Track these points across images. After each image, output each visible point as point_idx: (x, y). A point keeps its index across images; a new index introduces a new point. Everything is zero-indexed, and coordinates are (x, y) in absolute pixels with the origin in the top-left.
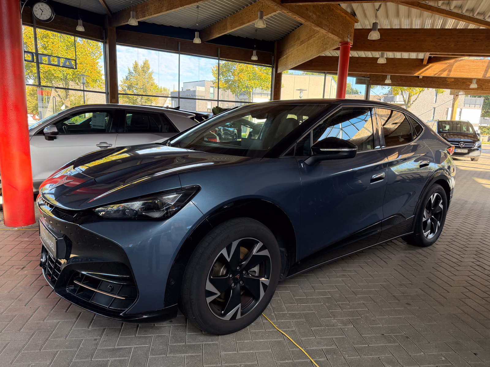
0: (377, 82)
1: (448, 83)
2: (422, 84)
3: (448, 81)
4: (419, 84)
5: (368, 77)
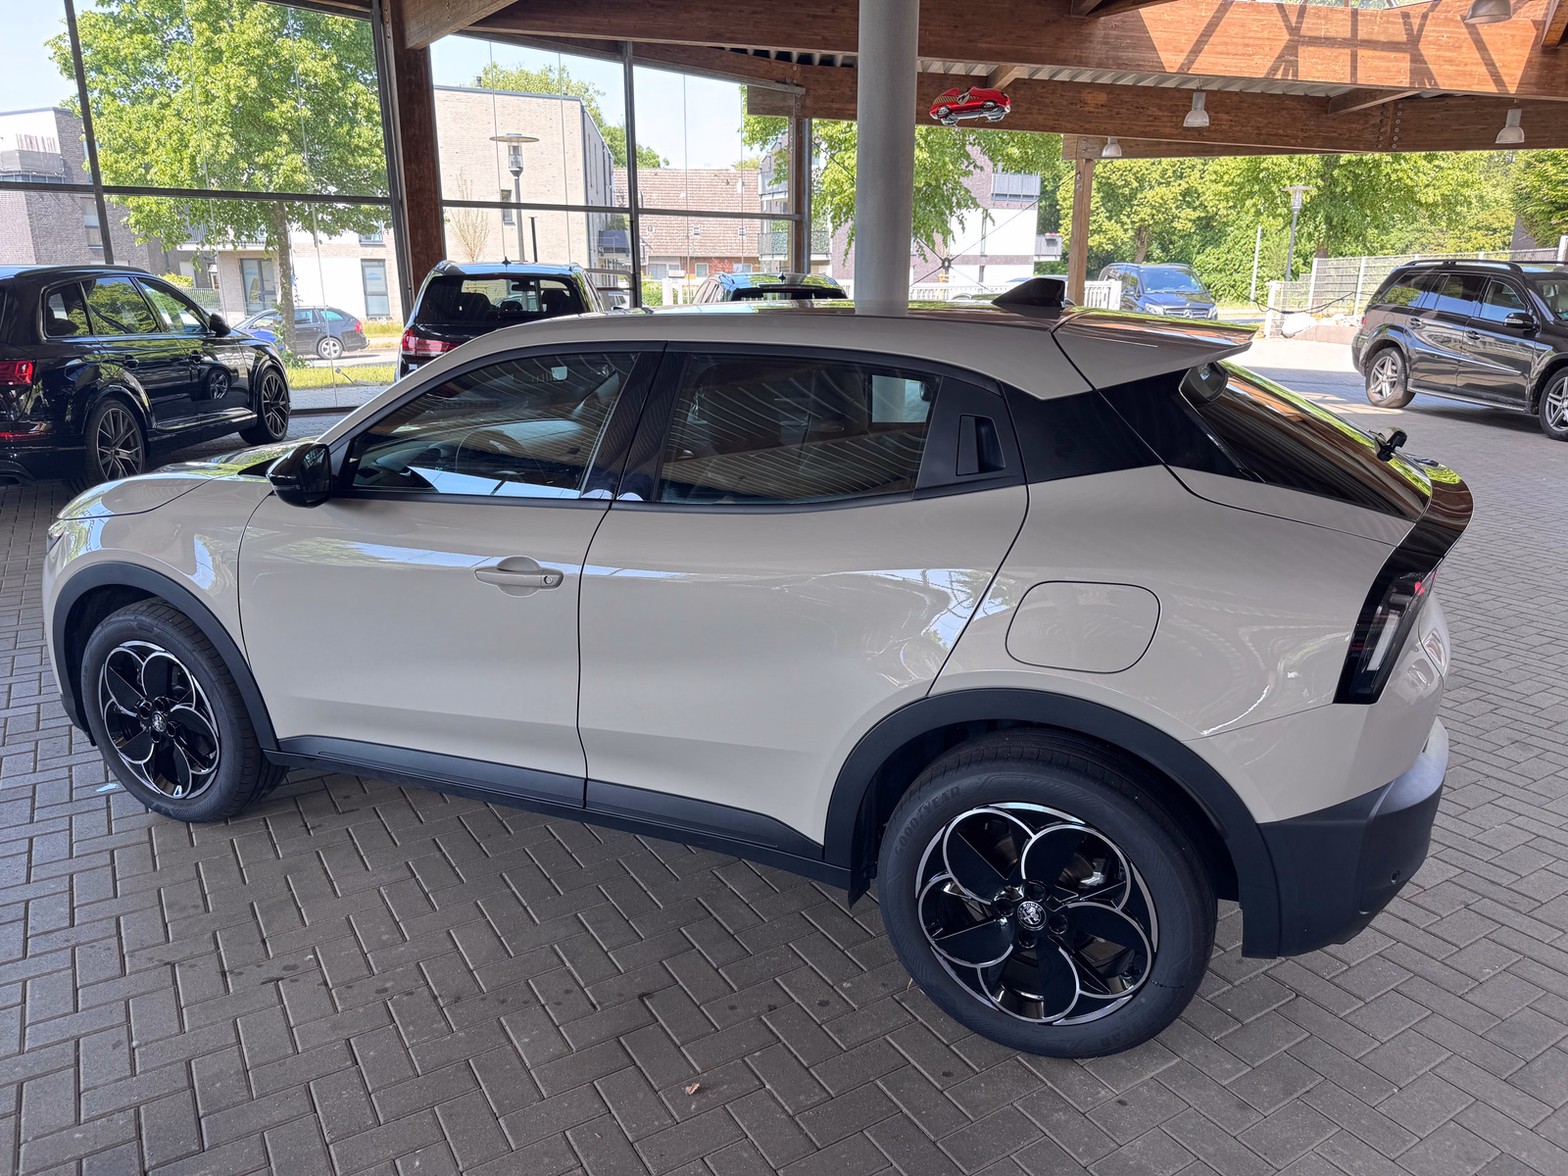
3: (1086, 103)
5: (795, 82)
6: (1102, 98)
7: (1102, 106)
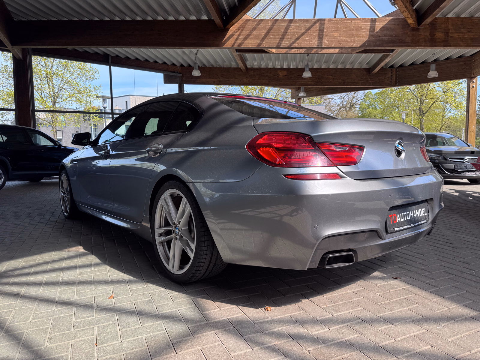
0: (193, 80)
1: (280, 77)
2: (249, 80)
3: (279, 75)
4: (245, 80)
5: (179, 72)
6: (285, 73)
7: (285, 75)
